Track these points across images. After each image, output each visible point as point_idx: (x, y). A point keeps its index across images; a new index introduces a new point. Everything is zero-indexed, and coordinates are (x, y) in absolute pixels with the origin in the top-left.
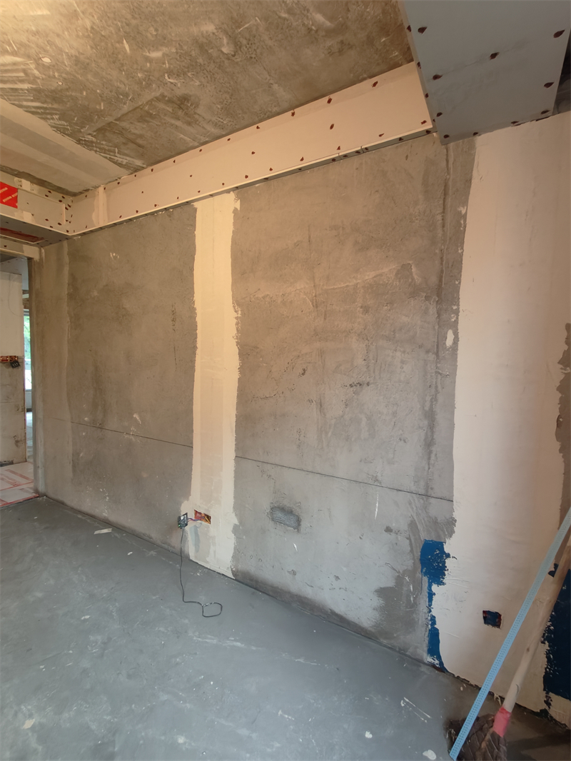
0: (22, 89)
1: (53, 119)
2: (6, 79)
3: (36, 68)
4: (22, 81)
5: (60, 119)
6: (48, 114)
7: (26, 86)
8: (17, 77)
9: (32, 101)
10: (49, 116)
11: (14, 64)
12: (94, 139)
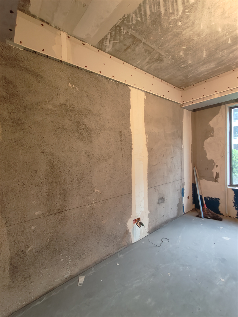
8: (169, 9)
11: (177, 10)
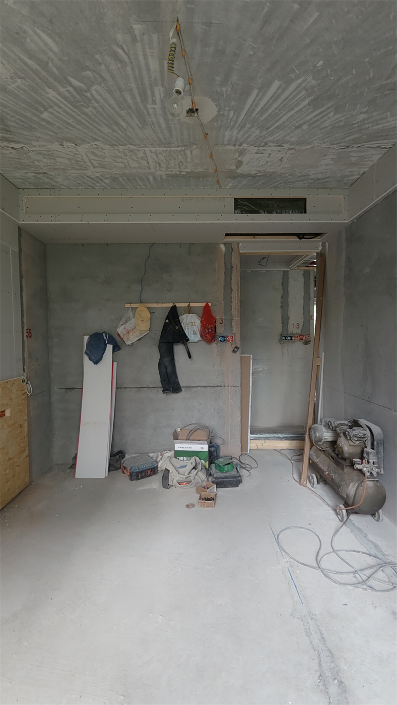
0: (305, 107)
1: (329, 118)
2: (293, 105)
3: (313, 78)
4: (303, 100)
5: (334, 115)
6: (325, 115)
7: (306, 102)
9: (312, 112)
10: (326, 118)
12: (365, 116)
